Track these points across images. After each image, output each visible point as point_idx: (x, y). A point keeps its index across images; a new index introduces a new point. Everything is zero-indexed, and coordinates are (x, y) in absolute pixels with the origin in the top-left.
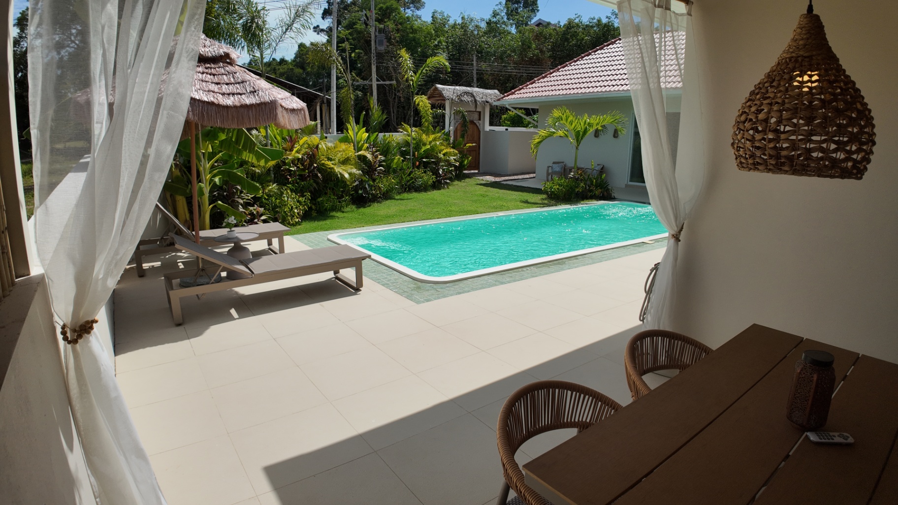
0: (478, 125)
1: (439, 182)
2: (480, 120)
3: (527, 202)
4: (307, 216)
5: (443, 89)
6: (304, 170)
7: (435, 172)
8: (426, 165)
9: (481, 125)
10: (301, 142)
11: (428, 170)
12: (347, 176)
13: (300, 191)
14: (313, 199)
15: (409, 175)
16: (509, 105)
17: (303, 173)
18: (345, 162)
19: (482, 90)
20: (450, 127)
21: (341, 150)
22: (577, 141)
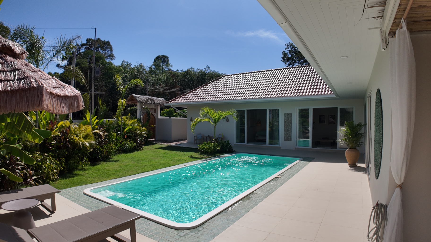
0: (154, 115)
1: (138, 146)
2: (155, 113)
3: (192, 157)
4: (63, 175)
5: (137, 97)
6: (60, 143)
7: (135, 141)
8: (129, 137)
9: (156, 116)
10: (59, 125)
11: (132, 140)
12: (87, 144)
13: (57, 157)
14: (66, 162)
15: (121, 143)
16: (173, 106)
17: (60, 145)
18: (86, 137)
19: (156, 98)
20: (141, 116)
21: (83, 129)
22: (215, 123)
